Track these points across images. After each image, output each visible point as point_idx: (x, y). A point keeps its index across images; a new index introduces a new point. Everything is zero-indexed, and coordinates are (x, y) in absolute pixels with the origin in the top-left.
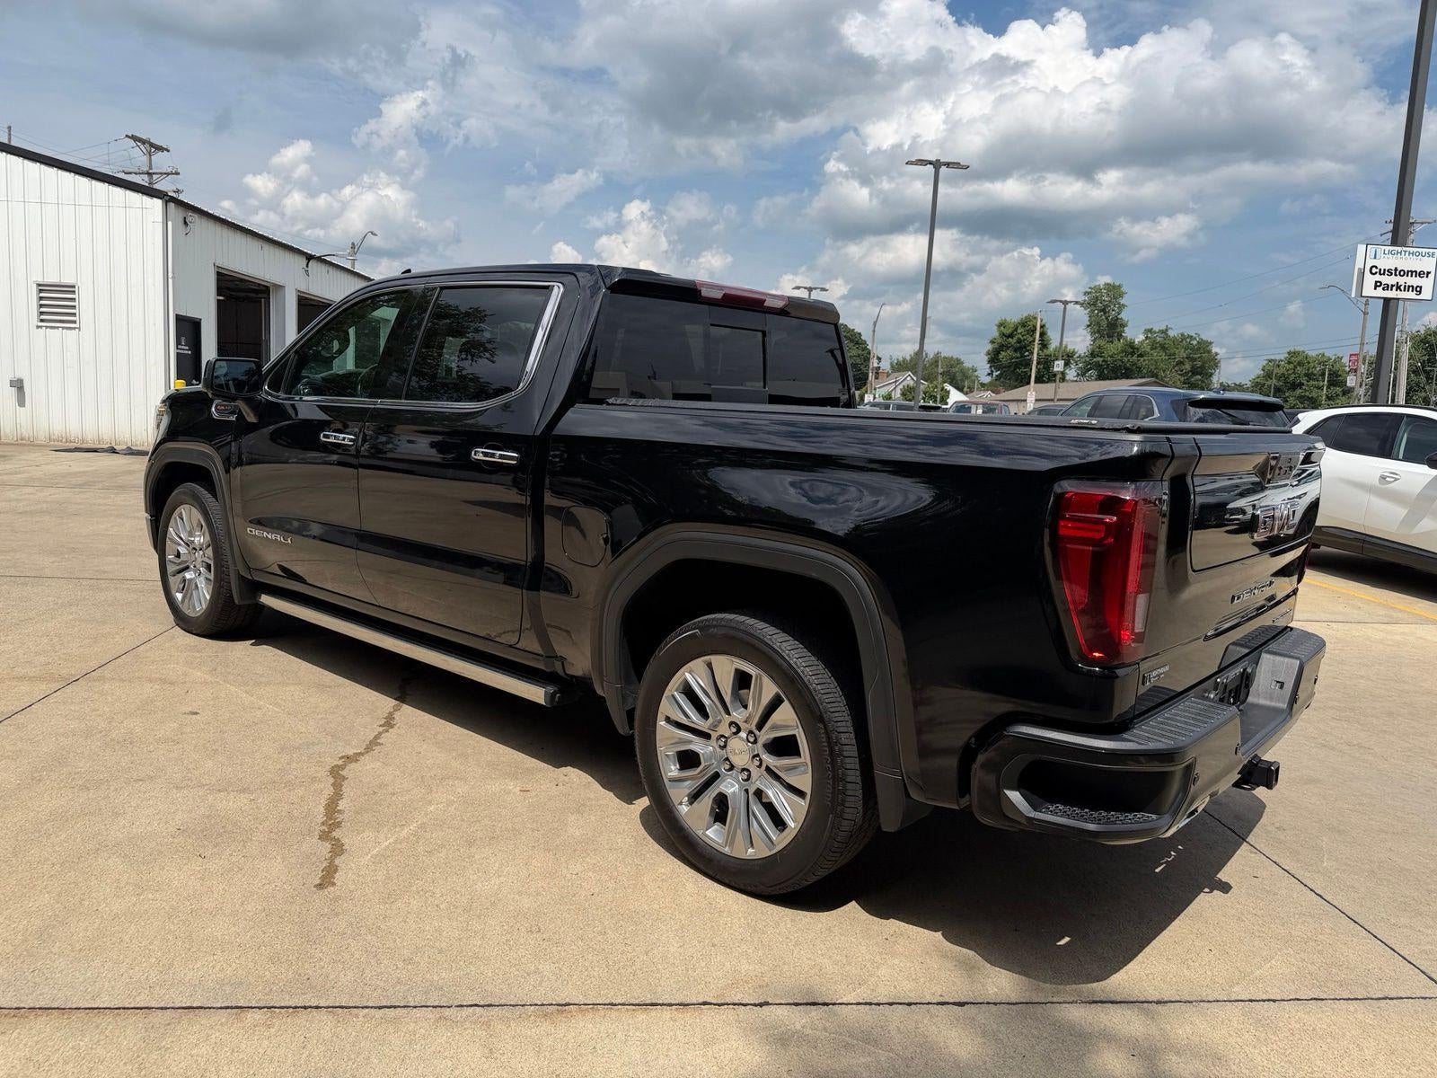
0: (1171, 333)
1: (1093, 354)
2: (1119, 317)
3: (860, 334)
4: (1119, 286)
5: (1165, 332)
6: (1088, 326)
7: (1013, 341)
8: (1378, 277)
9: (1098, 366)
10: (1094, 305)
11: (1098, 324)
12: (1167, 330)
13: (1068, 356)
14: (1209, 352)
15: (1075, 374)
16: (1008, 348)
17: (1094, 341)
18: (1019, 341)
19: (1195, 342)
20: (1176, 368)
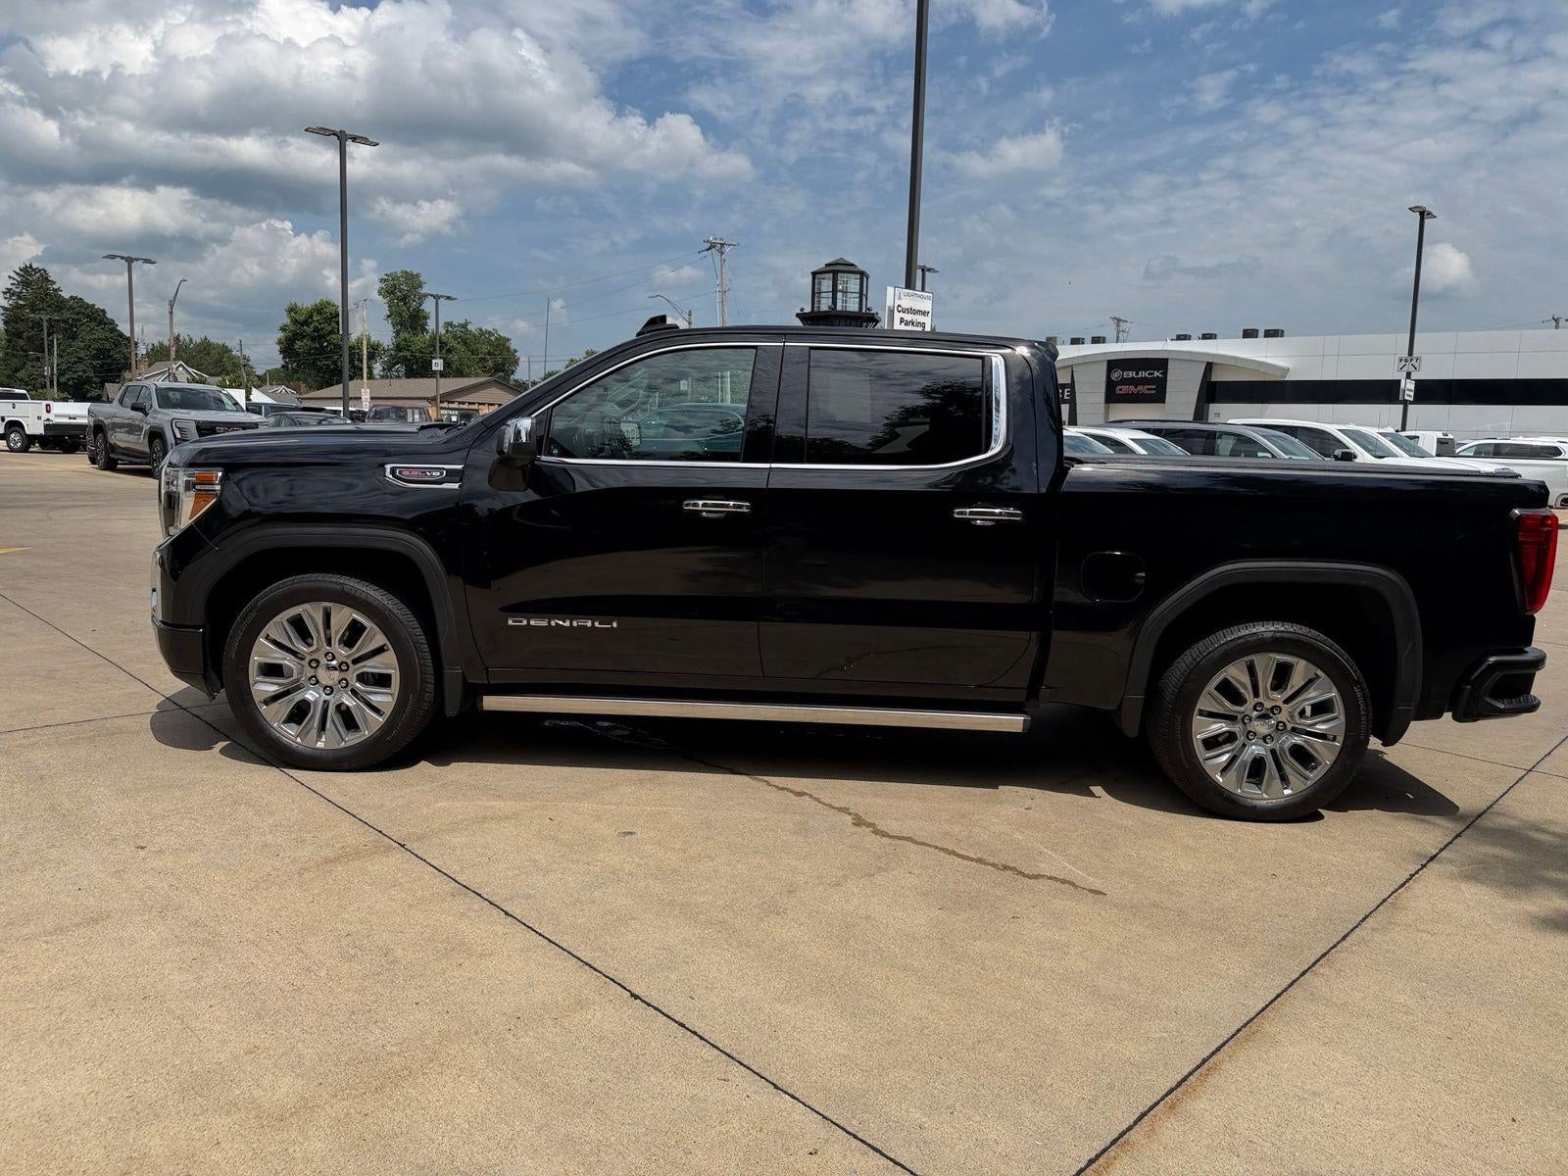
0: (470, 327)
1: (398, 348)
2: (421, 308)
3: (103, 311)
4: (418, 275)
5: (464, 326)
6: (389, 316)
7: (308, 330)
8: (902, 315)
9: (405, 361)
10: (392, 293)
11: (400, 315)
12: (466, 324)
13: (373, 349)
14: (508, 349)
15: (381, 368)
16: (304, 337)
17: (397, 333)
18: (316, 330)
19: (493, 338)
20: (480, 364)
